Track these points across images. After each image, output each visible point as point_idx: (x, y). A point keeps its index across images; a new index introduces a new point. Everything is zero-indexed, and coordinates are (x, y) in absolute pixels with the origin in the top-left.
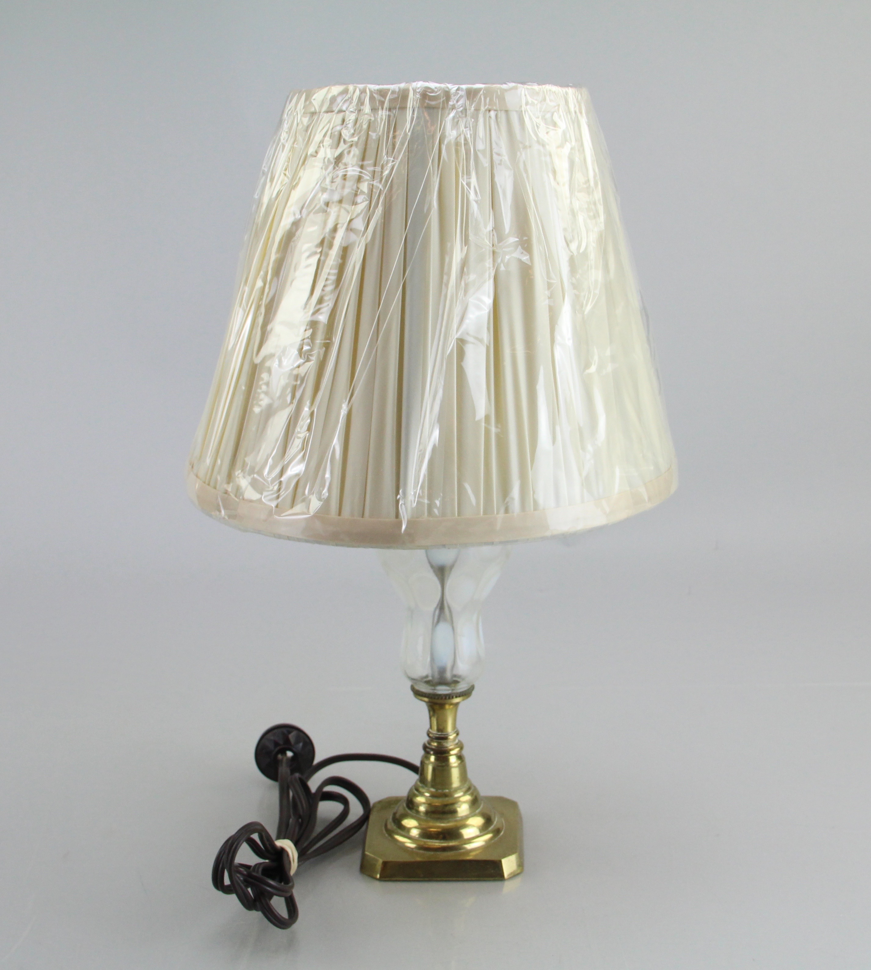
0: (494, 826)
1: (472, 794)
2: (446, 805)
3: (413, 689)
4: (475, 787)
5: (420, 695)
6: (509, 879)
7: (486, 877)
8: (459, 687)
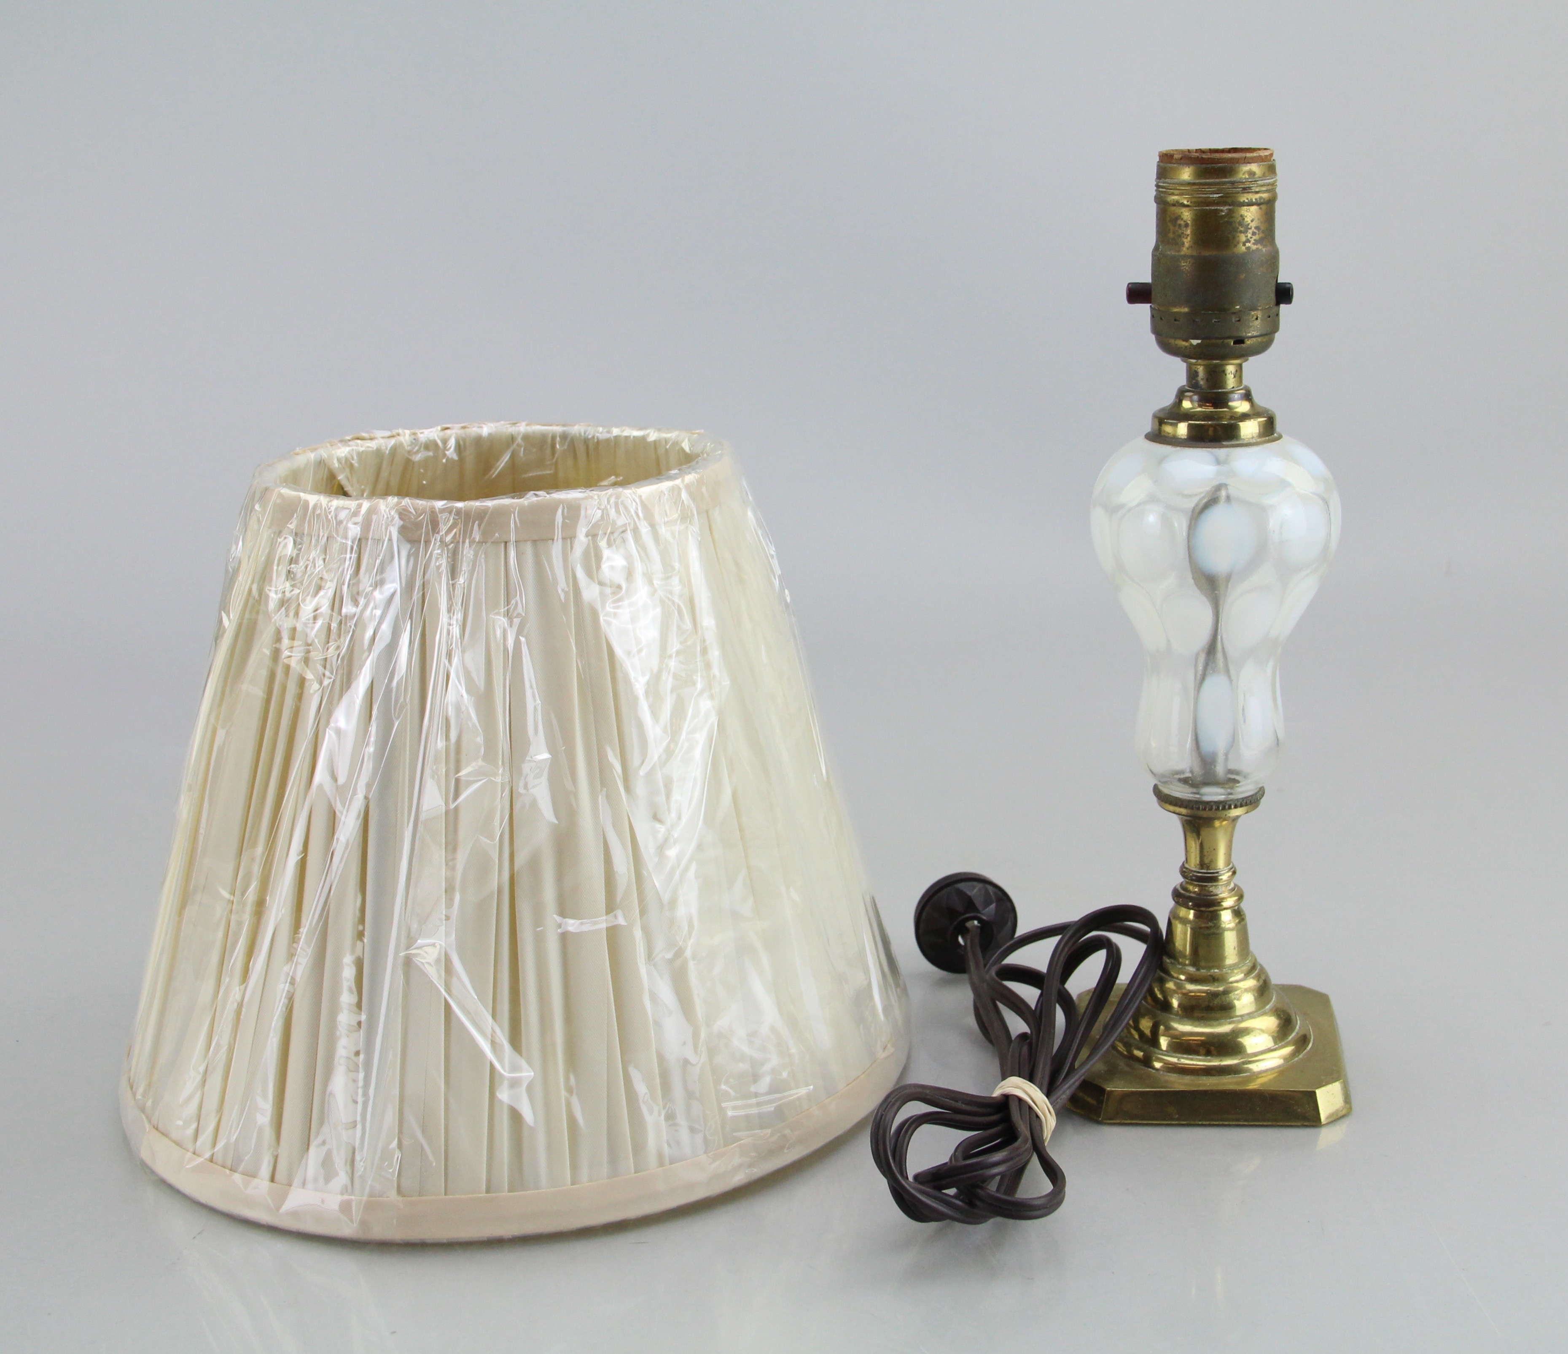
0: (1297, 1033)
1: (1258, 977)
2: (1215, 995)
3: (1157, 791)
4: (1261, 965)
5: (1171, 803)
6: (1328, 1124)
7: (1288, 1121)
8: (1239, 790)
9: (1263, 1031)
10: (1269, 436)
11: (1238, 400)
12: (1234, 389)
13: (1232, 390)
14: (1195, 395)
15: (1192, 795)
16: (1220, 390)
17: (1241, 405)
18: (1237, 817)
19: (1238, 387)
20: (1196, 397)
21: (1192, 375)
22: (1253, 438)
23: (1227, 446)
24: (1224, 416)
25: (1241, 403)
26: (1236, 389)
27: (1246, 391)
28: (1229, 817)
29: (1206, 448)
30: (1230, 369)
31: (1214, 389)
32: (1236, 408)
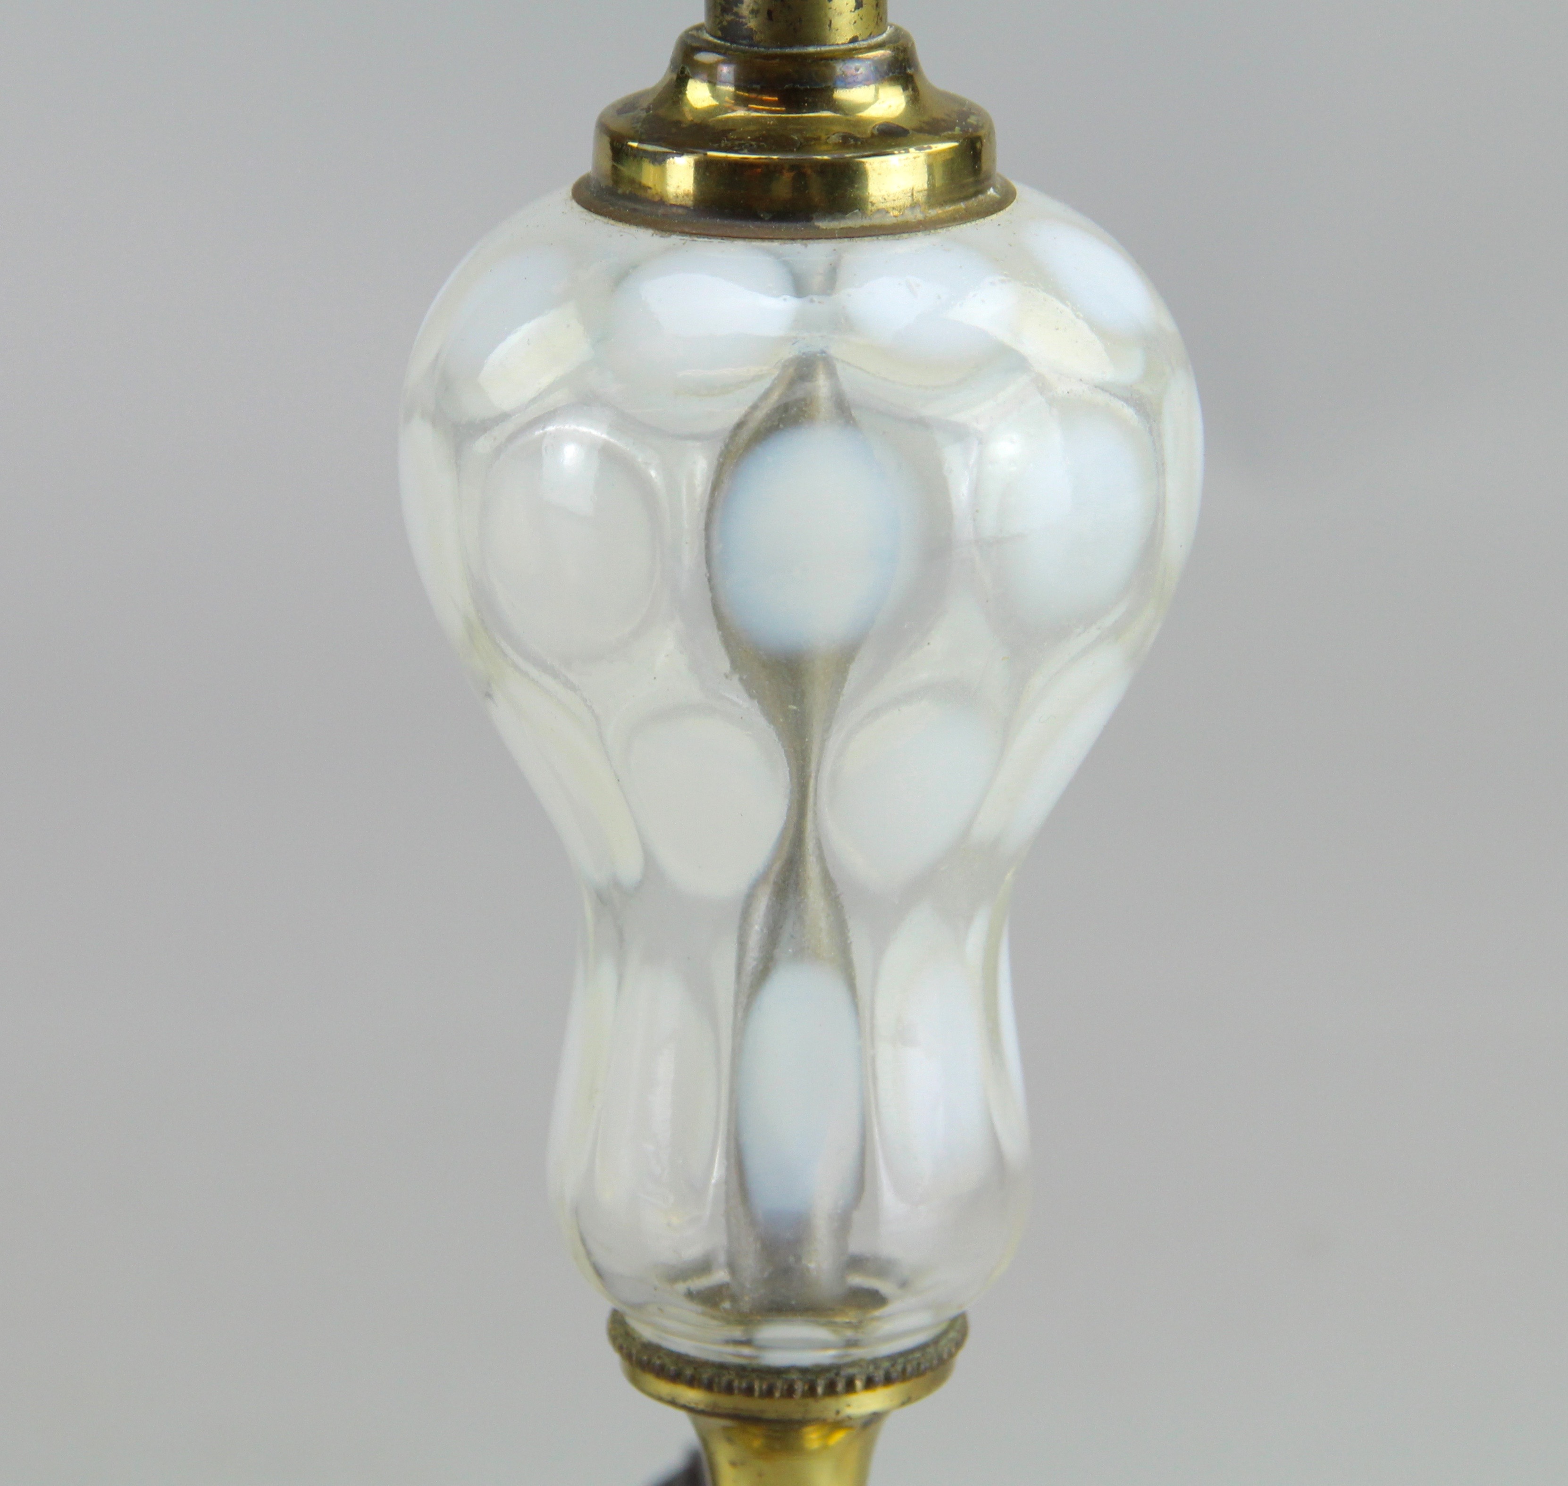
3: (621, 1334)
5: (661, 1372)
8: (887, 1328)
10: (966, 198)
11: (866, 82)
12: (856, 45)
13: (851, 46)
14: (724, 62)
15: (731, 1349)
16: (811, 49)
17: (876, 97)
18: (874, 1419)
19: (871, 36)
20: (726, 71)
22: (914, 205)
23: (830, 235)
24: (824, 137)
25: (877, 91)
26: (864, 44)
27: (896, 49)
28: (849, 1418)
29: (763, 239)
31: (791, 46)
32: (862, 107)
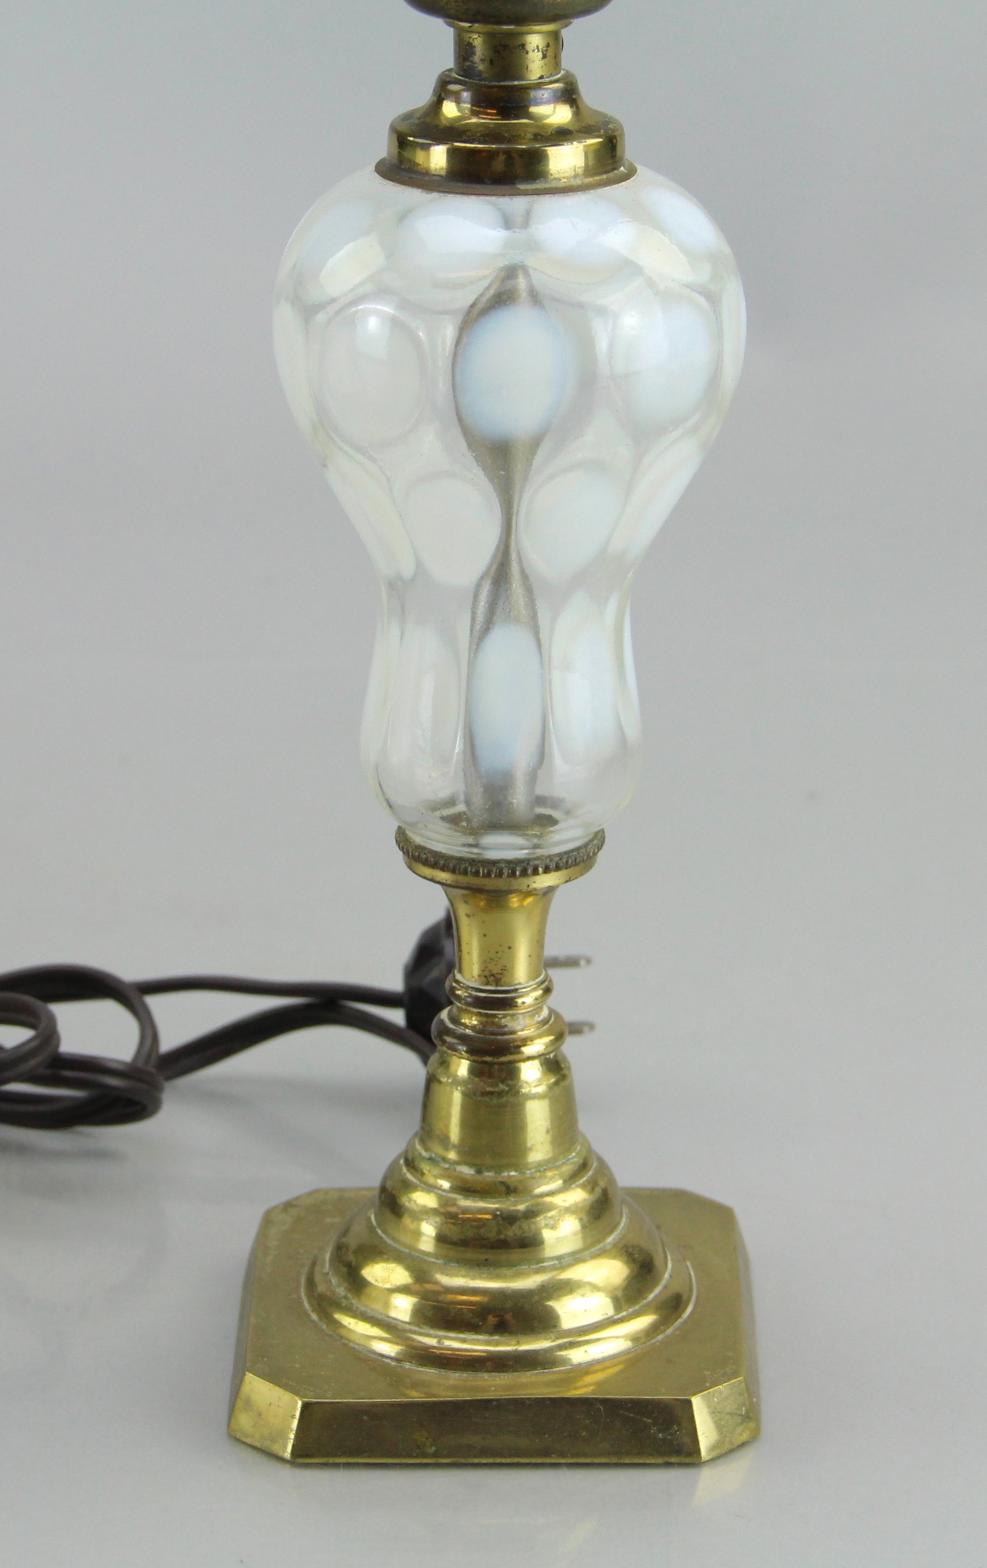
0: (665, 1287)
1: (591, 1186)
2: (510, 1219)
3: (403, 840)
4: (601, 1161)
5: (426, 863)
6: (713, 1460)
7: (640, 1454)
8: (557, 837)
9: (595, 1288)
10: (606, 172)
11: (548, 102)
12: (543, 80)
13: (540, 81)
14: (463, 90)
15: (466, 849)
16: (516, 83)
17: (554, 112)
18: (550, 890)
19: (551, 75)
20: (466, 95)
21: (464, 51)
22: (576, 176)
23: (525, 193)
24: (523, 134)
25: (555, 108)
26: (547, 80)
27: (566, 83)
28: (535, 889)
29: (487, 195)
30: (535, 41)
31: (504, 80)
32: (547, 117)
